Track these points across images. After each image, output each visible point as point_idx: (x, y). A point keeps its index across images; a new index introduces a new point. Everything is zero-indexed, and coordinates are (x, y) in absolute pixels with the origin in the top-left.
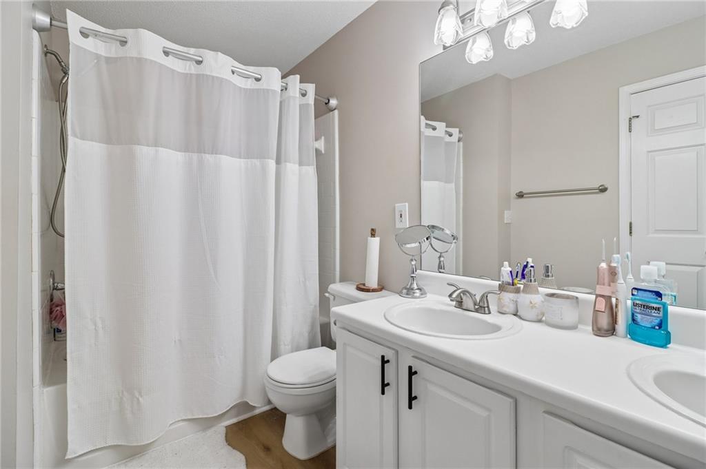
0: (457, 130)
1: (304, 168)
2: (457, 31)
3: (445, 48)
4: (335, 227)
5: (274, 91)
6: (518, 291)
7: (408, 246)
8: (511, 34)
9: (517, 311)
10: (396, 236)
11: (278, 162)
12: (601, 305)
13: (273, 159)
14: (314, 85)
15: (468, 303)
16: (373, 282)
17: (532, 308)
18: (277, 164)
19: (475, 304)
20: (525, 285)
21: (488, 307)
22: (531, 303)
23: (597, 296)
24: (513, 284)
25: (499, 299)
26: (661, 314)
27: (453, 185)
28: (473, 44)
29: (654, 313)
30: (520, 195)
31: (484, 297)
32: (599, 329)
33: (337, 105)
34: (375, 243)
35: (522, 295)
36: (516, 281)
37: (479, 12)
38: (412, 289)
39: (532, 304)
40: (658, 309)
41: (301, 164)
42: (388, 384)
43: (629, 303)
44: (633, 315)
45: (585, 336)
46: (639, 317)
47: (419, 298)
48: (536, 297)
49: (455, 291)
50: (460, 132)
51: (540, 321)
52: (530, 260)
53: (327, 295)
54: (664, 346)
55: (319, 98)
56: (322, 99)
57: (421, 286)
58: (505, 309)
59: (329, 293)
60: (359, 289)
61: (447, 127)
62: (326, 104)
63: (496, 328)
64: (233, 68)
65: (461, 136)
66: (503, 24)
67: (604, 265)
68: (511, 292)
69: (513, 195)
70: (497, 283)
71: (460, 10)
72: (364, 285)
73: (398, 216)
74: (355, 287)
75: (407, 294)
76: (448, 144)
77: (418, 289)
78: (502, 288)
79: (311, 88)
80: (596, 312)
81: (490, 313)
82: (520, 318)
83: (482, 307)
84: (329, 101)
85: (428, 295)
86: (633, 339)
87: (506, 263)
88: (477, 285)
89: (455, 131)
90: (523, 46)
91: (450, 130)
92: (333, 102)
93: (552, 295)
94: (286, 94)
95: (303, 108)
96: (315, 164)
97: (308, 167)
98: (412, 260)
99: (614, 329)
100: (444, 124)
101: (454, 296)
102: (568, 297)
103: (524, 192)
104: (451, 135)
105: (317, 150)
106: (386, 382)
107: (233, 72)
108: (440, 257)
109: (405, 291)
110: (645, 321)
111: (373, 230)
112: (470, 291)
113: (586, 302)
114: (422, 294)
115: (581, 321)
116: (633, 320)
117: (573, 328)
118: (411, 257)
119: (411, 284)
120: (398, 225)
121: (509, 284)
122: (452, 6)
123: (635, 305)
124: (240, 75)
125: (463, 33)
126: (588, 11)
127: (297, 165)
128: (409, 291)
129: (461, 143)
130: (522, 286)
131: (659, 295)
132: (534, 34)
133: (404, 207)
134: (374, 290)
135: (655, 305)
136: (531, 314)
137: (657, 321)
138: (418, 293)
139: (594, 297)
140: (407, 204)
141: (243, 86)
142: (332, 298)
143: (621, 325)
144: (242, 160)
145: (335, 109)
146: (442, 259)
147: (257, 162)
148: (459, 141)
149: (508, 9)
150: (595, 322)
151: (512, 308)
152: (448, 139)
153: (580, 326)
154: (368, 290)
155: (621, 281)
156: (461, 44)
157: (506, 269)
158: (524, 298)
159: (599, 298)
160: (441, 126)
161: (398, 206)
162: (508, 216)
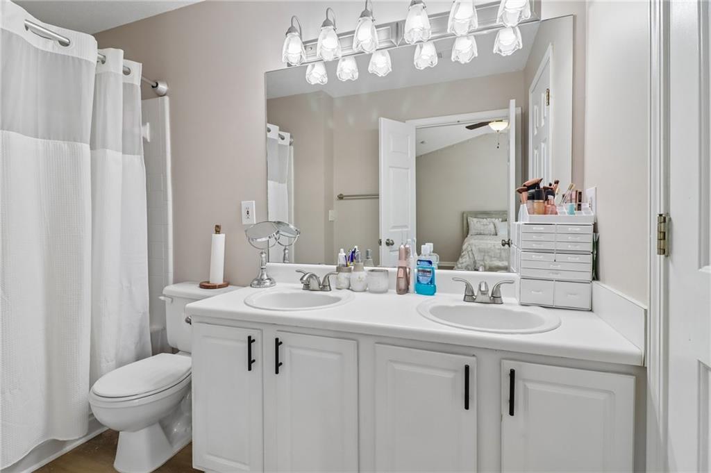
0: (289, 134)
1: (128, 157)
2: (301, 56)
3: (289, 65)
4: (167, 224)
5: (88, 63)
6: (350, 271)
7: (259, 240)
8: (342, 70)
9: (350, 285)
10: (246, 231)
11: (93, 147)
12: (401, 274)
13: (86, 143)
14: (141, 64)
15: (314, 284)
16: (218, 278)
17: (361, 281)
18: (91, 148)
19: (320, 285)
20: (355, 266)
21: (329, 285)
22: (359, 278)
23: (399, 268)
24: (347, 266)
25: (337, 278)
26: (431, 275)
27: (285, 185)
28: (312, 70)
29: (428, 274)
30: (341, 197)
31: (327, 277)
32: (400, 290)
33: (167, 91)
34: (220, 240)
35: (353, 273)
36: (348, 264)
37: (321, 48)
38: (263, 280)
39: (360, 280)
40: (430, 272)
41: (124, 152)
42: (254, 361)
43: (416, 270)
44: (418, 277)
45: (393, 296)
46: (421, 278)
47: (270, 286)
48: (362, 273)
49: (304, 276)
50: (291, 137)
51: (365, 291)
52: (356, 247)
53: (162, 298)
54: (433, 294)
55: (147, 80)
56: (150, 82)
57: (271, 276)
58: (342, 285)
59: (165, 296)
60: (203, 286)
61: (280, 130)
62: (153, 87)
63: (337, 299)
64: (27, 23)
65: (292, 140)
66: (336, 61)
67: (402, 246)
68: (346, 272)
69: (336, 197)
70: (335, 267)
71: (303, 36)
72: (208, 282)
73: (244, 213)
74: (198, 285)
75: (258, 284)
76: (280, 146)
77: (268, 279)
78: (339, 270)
79: (136, 68)
80: (398, 278)
81: (330, 290)
82: (352, 290)
83: (324, 287)
84: (157, 84)
85: (277, 284)
86: (418, 293)
87: (342, 250)
88: (321, 269)
89: (287, 135)
90: (349, 80)
91: (283, 134)
92: (163, 87)
93: (373, 271)
94: (104, 68)
95: (128, 87)
96: (143, 153)
97: (133, 156)
98: (262, 253)
99: (408, 289)
100: (278, 127)
101: (305, 279)
102: (381, 271)
103: (344, 194)
104: (283, 139)
105: (144, 138)
106: (252, 359)
107: (27, 28)
108: (285, 249)
109: (256, 282)
110: (424, 280)
111: (217, 226)
112: (316, 274)
113: (392, 273)
114: (272, 283)
115: (390, 287)
116: (418, 281)
117: (385, 292)
118: (261, 251)
119: (262, 275)
120: (245, 222)
121: (344, 266)
122: (297, 34)
123: (419, 271)
124: (36, 32)
125: (307, 57)
126: (392, 68)
127: (121, 153)
128: (260, 282)
129: (292, 147)
130: (353, 267)
131: (430, 262)
132: (357, 74)
133: (252, 205)
134: (220, 287)
135: (429, 270)
136: (358, 286)
137: (429, 280)
138: (268, 282)
139: (396, 269)
140: (254, 202)
141: (41, 47)
142: (168, 300)
143: (412, 286)
144: (39, 140)
145: (164, 95)
146: (287, 251)
147: (64, 145)
148: (290, 145)
149: (342, 50)
150: (398, 285)
151: (345, 284)
152: (280, 142)
153: (389, 290)
154: (214, 287)
155: (411, 256)
156: (303, 67)
157: (342, 254)
158: (356, 275)
159: (401, 269)
160: (275, 129)
161: (244, 204)
162: (332, 215)
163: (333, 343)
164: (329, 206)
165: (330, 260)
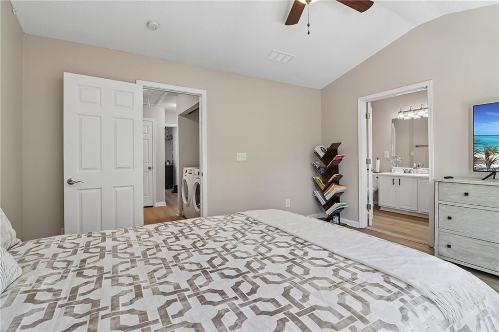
6: (417, 169)
10: (386, 159)
15: (407, 171)
16: (378, 171)
20: (419, 168)
21: (411, 172)
30: (417, 146)
34: (378, 161)
36: (417, 167)
38: (392, 171)
69: (415, 146)
70: (413, 168)
73: (385, 154)
74: (373, 172)
88: (409, 169)
111: (377, 158)
120: (386, 157)
121: (415, 168)
136: (420, 172)
140: (388, 152)
151: (416, 172)
157: (415, 165)
158: (419, 170)
161: (385, 152)
162: (412, 153)
163: (411, 179)
164: (411, 150)
165: (412, 166)
